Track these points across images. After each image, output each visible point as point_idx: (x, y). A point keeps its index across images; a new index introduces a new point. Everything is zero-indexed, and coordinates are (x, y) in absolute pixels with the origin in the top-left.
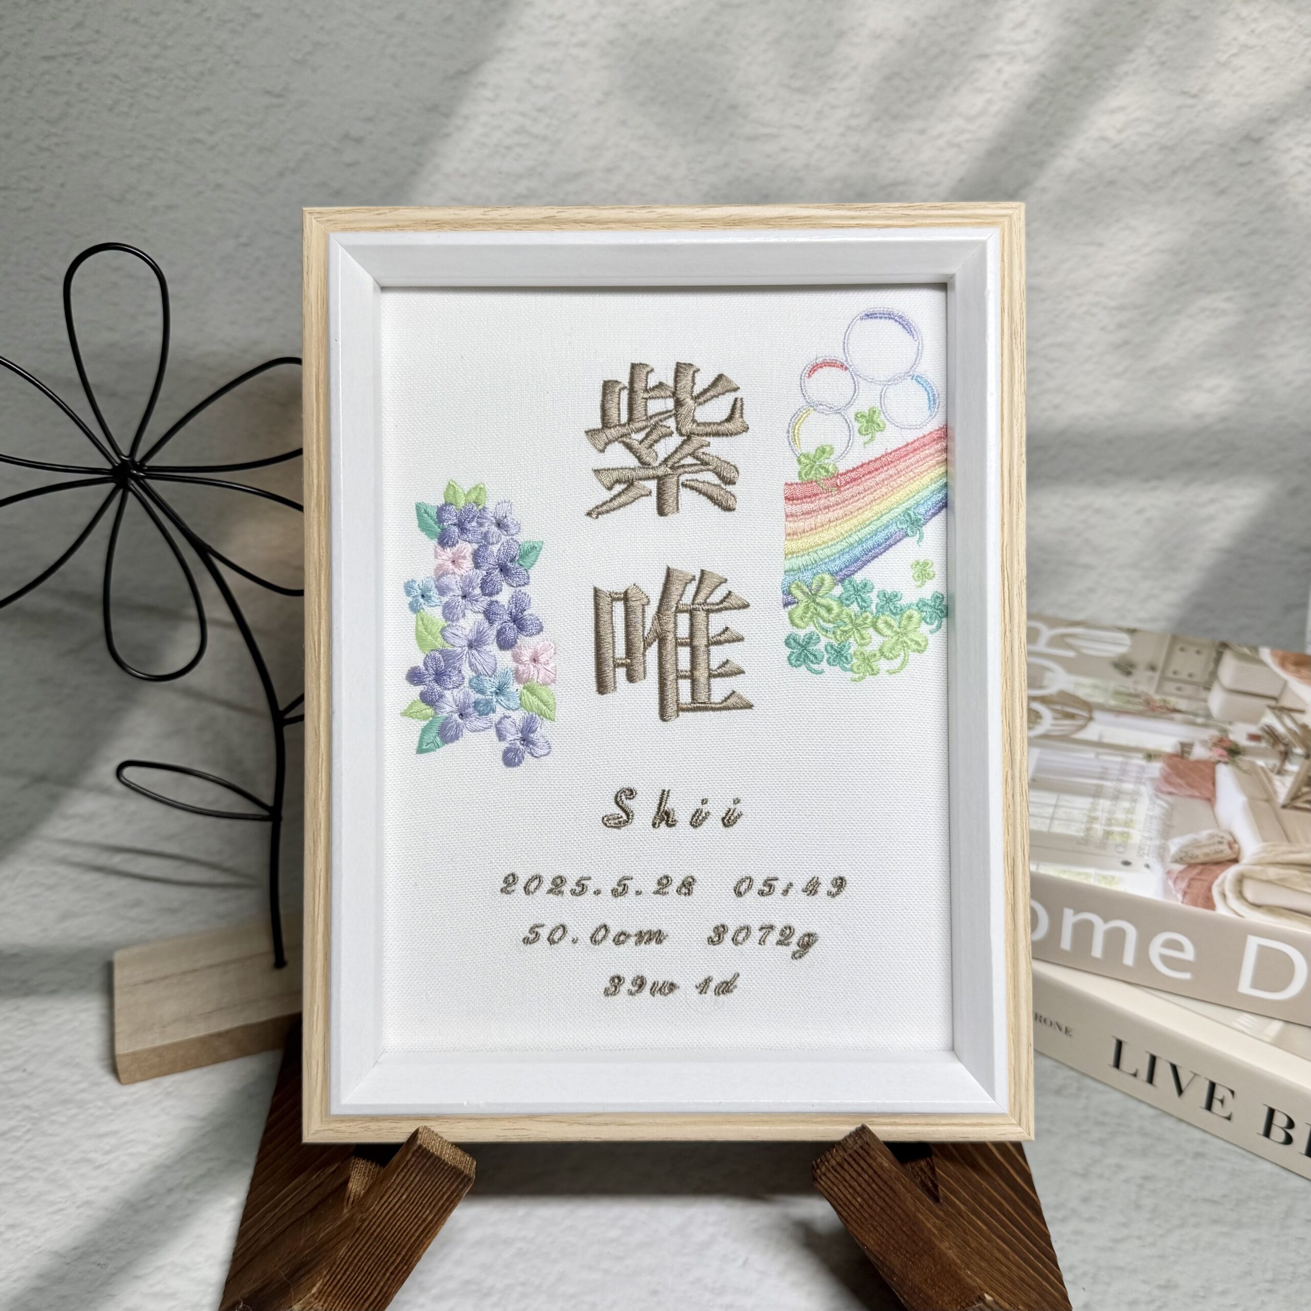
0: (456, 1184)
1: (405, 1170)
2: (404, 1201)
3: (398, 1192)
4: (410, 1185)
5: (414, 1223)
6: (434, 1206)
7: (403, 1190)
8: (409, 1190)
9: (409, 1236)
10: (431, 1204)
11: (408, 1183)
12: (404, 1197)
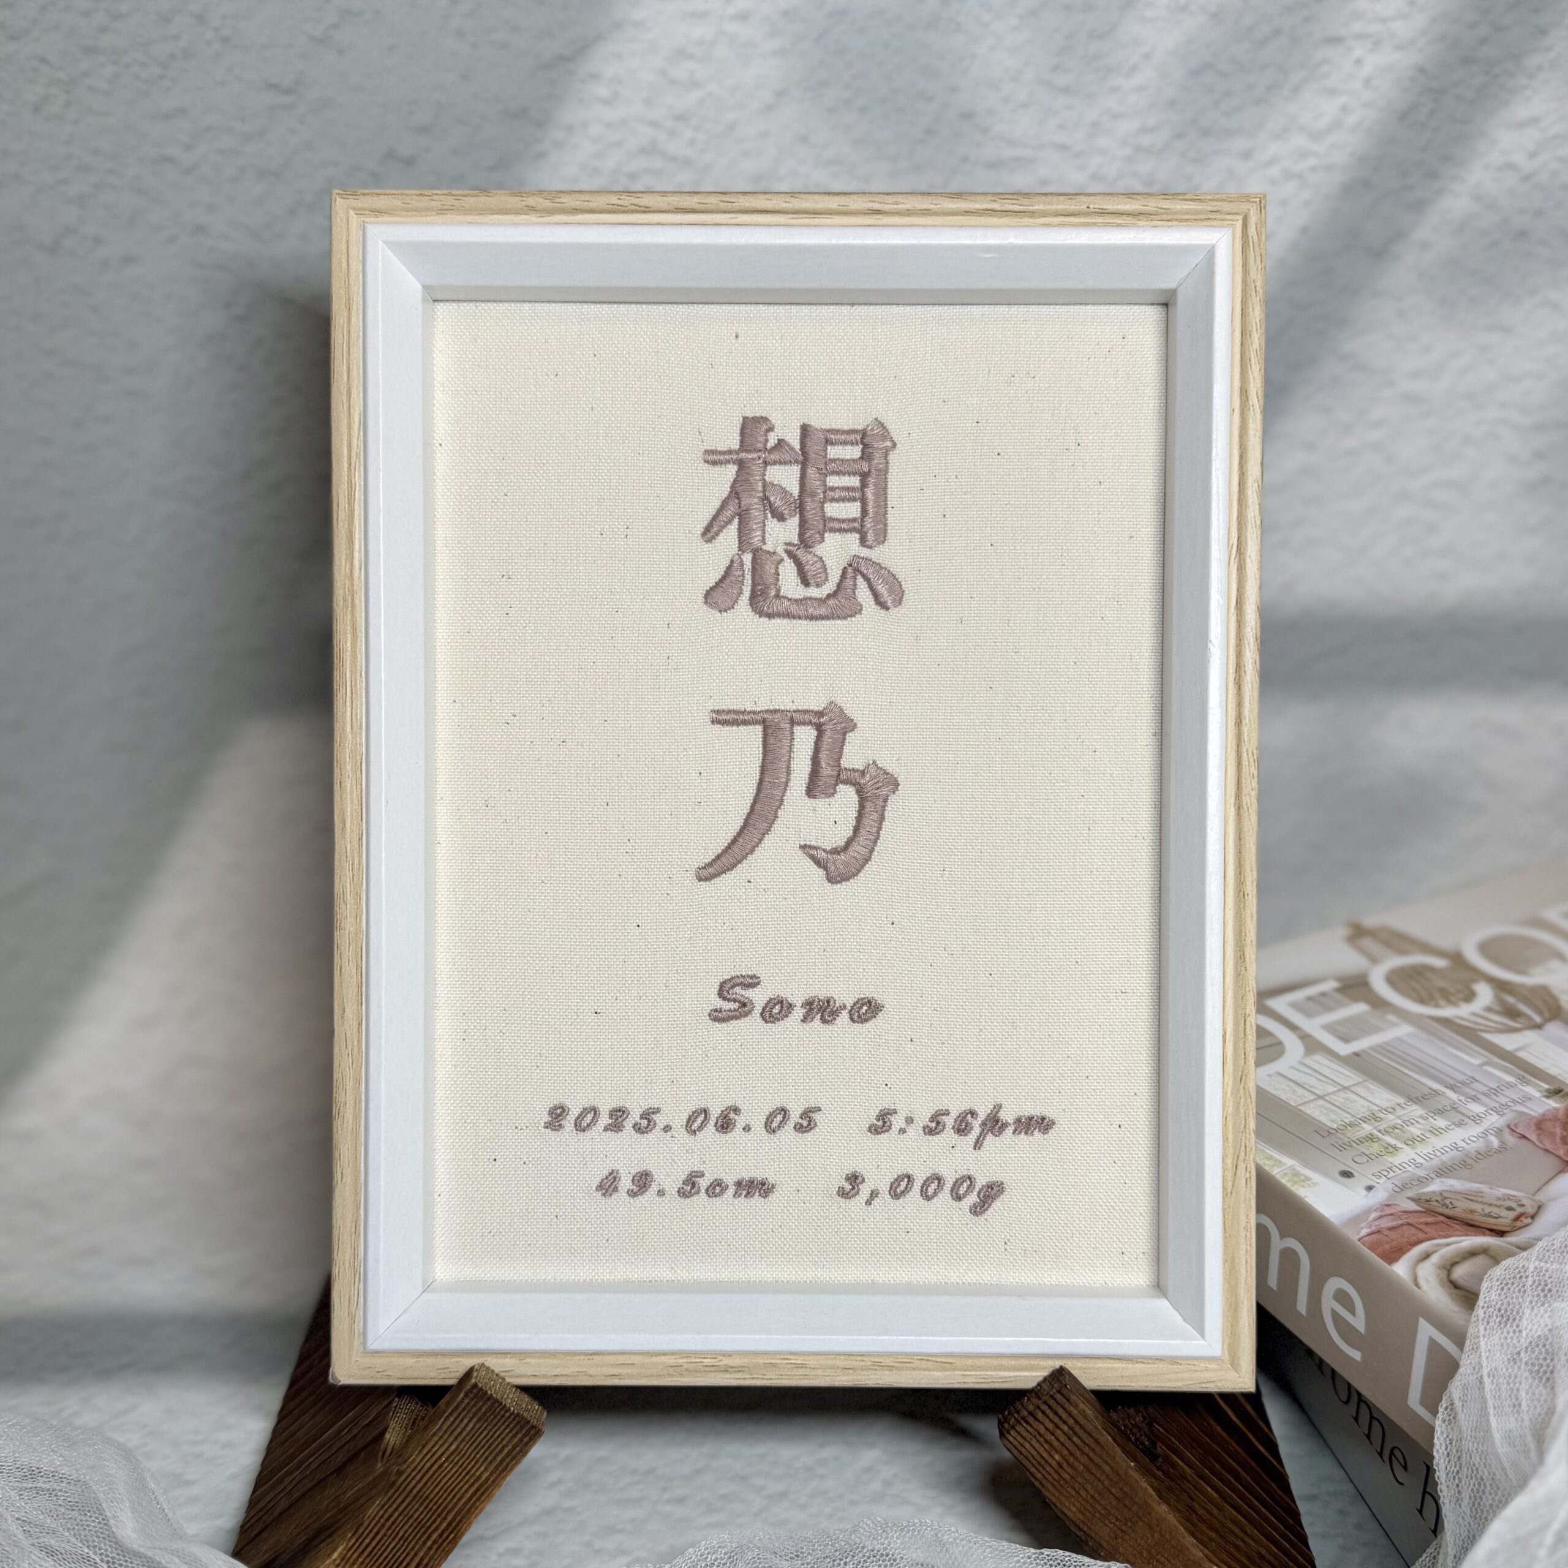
0: (519, 1436)
1: (455, 1415)
2: (452, 1453)
3: (445, 1441)
4: (460, 1434)
5: (465, 1480)
6: (491, 1462)
7: (451, 1439)
8: (460, 1439)
9: (458, 1496)
10: (486, 1458)
11: (458, 1430)
12: (453, 1447)
